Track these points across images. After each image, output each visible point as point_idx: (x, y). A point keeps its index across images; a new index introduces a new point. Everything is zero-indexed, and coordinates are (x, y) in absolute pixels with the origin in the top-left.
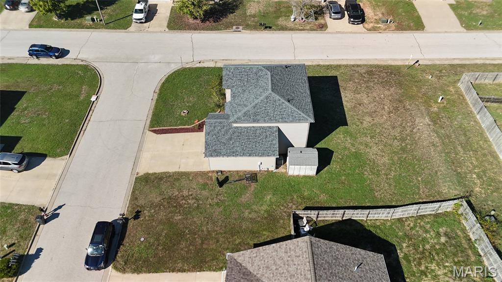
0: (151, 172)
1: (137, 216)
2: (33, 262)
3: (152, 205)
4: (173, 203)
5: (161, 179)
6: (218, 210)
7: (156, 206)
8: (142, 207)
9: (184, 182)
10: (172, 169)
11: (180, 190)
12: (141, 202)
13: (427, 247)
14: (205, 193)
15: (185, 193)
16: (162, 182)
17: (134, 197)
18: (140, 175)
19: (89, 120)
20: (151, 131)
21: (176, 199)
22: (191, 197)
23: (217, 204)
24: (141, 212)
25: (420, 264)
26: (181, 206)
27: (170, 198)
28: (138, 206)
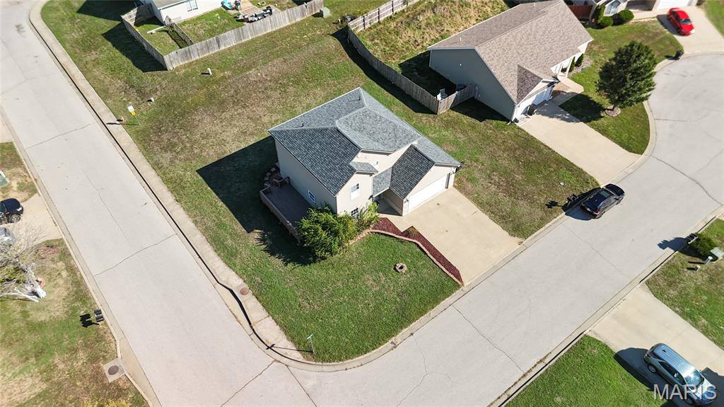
0: (506, 233)
1: (552, 204)
2: (671, 241)
3: (532, 202)
4: (511, 188)
5: (503, 217)
6: (481, 158)
7: (529, 198)
8: (542, 208)
9: (485, 197)
10: (484, 218)
11: (496, 194)
12: (539, 213)
13: (387, 48)
14: (477, 175)
15: (493, 188)
16: (504, 213)
17: (543, 222)
18: (520, 240)
19: (524, 376)
20: (462, 282)
21: (506, 191)
22: (493, 181)
23: (477, 161)
24: (546, 205)
25: (403, 51)
26: (508, 182)
27: (510, 196)
28: (545, 212)
